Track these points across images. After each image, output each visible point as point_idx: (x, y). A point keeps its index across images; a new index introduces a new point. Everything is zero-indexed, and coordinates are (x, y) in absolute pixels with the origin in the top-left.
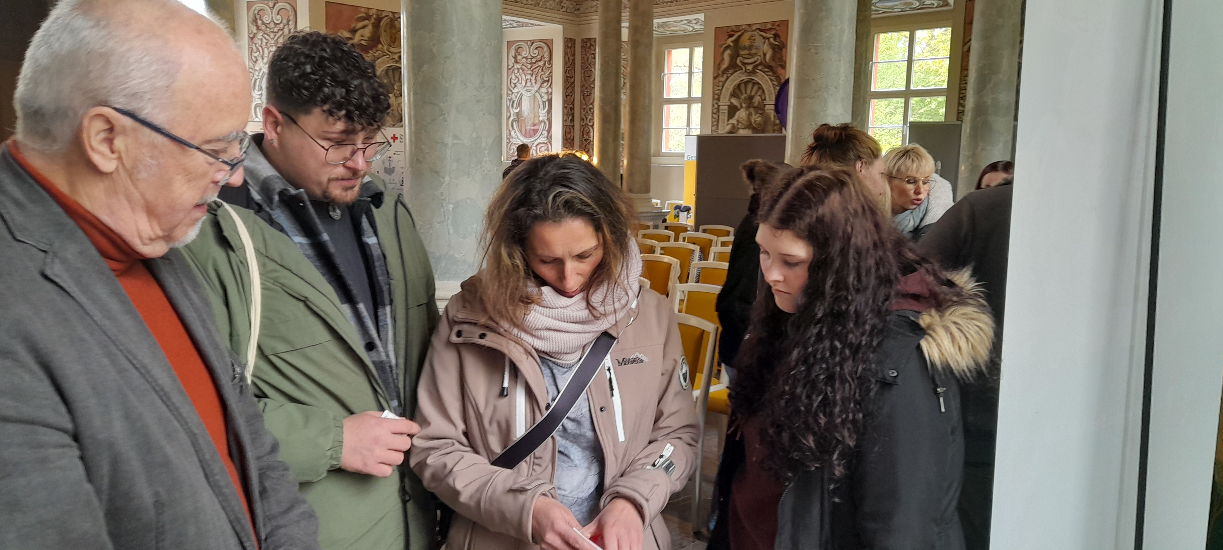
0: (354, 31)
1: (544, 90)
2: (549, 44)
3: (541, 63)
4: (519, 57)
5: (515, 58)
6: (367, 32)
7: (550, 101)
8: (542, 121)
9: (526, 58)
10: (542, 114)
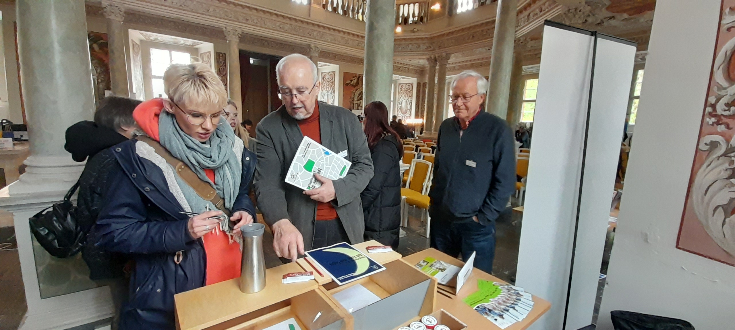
0: (351, 81)
1: (410, 99)
2: (412, 84)
3: (409, 91)
4: (402, 89)
5: (401, 89)
6: (355, 81)
7: (411, 103)
8: (409, 109)
9: (404, 89)
10: (409, 107)
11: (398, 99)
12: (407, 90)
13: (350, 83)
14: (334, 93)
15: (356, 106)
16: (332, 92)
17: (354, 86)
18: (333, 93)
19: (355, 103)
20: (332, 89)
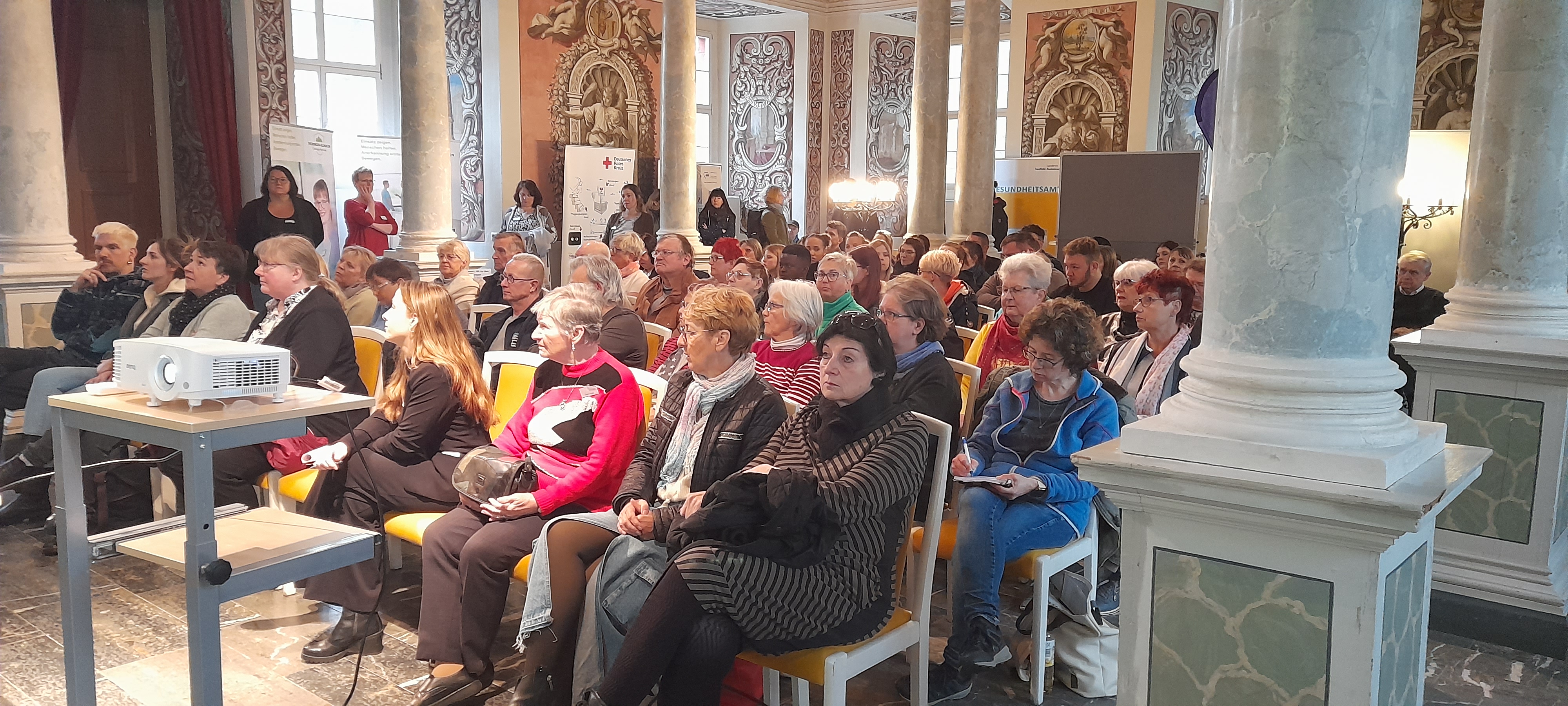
0: (553, 16)
1: (781, 100)
2: (789, 38)
3: (777, 65)
4: (747, 56)
5: (741, 57)
6: (570, 17)
7: (790, 115)
8: (779, 142)
9: (757, 57)
10: (779, 132)
11: (731, 99)
12: (768, 60)
13: (549, 26)
14: (479, 71)
15: (575, 128)
16: (465, 65)
17: (566, 41)
18: (471, 70)
19: (574, 117)
20: (464, 52)
